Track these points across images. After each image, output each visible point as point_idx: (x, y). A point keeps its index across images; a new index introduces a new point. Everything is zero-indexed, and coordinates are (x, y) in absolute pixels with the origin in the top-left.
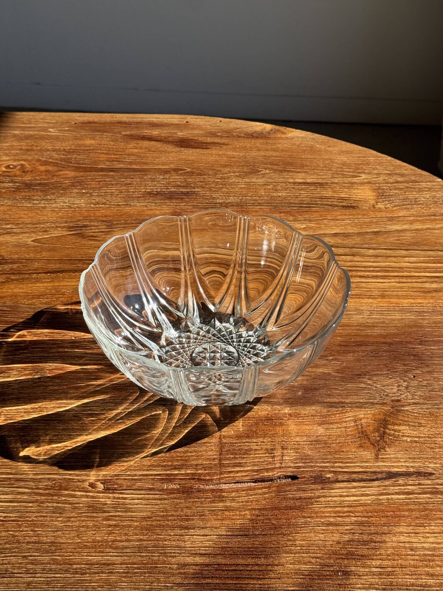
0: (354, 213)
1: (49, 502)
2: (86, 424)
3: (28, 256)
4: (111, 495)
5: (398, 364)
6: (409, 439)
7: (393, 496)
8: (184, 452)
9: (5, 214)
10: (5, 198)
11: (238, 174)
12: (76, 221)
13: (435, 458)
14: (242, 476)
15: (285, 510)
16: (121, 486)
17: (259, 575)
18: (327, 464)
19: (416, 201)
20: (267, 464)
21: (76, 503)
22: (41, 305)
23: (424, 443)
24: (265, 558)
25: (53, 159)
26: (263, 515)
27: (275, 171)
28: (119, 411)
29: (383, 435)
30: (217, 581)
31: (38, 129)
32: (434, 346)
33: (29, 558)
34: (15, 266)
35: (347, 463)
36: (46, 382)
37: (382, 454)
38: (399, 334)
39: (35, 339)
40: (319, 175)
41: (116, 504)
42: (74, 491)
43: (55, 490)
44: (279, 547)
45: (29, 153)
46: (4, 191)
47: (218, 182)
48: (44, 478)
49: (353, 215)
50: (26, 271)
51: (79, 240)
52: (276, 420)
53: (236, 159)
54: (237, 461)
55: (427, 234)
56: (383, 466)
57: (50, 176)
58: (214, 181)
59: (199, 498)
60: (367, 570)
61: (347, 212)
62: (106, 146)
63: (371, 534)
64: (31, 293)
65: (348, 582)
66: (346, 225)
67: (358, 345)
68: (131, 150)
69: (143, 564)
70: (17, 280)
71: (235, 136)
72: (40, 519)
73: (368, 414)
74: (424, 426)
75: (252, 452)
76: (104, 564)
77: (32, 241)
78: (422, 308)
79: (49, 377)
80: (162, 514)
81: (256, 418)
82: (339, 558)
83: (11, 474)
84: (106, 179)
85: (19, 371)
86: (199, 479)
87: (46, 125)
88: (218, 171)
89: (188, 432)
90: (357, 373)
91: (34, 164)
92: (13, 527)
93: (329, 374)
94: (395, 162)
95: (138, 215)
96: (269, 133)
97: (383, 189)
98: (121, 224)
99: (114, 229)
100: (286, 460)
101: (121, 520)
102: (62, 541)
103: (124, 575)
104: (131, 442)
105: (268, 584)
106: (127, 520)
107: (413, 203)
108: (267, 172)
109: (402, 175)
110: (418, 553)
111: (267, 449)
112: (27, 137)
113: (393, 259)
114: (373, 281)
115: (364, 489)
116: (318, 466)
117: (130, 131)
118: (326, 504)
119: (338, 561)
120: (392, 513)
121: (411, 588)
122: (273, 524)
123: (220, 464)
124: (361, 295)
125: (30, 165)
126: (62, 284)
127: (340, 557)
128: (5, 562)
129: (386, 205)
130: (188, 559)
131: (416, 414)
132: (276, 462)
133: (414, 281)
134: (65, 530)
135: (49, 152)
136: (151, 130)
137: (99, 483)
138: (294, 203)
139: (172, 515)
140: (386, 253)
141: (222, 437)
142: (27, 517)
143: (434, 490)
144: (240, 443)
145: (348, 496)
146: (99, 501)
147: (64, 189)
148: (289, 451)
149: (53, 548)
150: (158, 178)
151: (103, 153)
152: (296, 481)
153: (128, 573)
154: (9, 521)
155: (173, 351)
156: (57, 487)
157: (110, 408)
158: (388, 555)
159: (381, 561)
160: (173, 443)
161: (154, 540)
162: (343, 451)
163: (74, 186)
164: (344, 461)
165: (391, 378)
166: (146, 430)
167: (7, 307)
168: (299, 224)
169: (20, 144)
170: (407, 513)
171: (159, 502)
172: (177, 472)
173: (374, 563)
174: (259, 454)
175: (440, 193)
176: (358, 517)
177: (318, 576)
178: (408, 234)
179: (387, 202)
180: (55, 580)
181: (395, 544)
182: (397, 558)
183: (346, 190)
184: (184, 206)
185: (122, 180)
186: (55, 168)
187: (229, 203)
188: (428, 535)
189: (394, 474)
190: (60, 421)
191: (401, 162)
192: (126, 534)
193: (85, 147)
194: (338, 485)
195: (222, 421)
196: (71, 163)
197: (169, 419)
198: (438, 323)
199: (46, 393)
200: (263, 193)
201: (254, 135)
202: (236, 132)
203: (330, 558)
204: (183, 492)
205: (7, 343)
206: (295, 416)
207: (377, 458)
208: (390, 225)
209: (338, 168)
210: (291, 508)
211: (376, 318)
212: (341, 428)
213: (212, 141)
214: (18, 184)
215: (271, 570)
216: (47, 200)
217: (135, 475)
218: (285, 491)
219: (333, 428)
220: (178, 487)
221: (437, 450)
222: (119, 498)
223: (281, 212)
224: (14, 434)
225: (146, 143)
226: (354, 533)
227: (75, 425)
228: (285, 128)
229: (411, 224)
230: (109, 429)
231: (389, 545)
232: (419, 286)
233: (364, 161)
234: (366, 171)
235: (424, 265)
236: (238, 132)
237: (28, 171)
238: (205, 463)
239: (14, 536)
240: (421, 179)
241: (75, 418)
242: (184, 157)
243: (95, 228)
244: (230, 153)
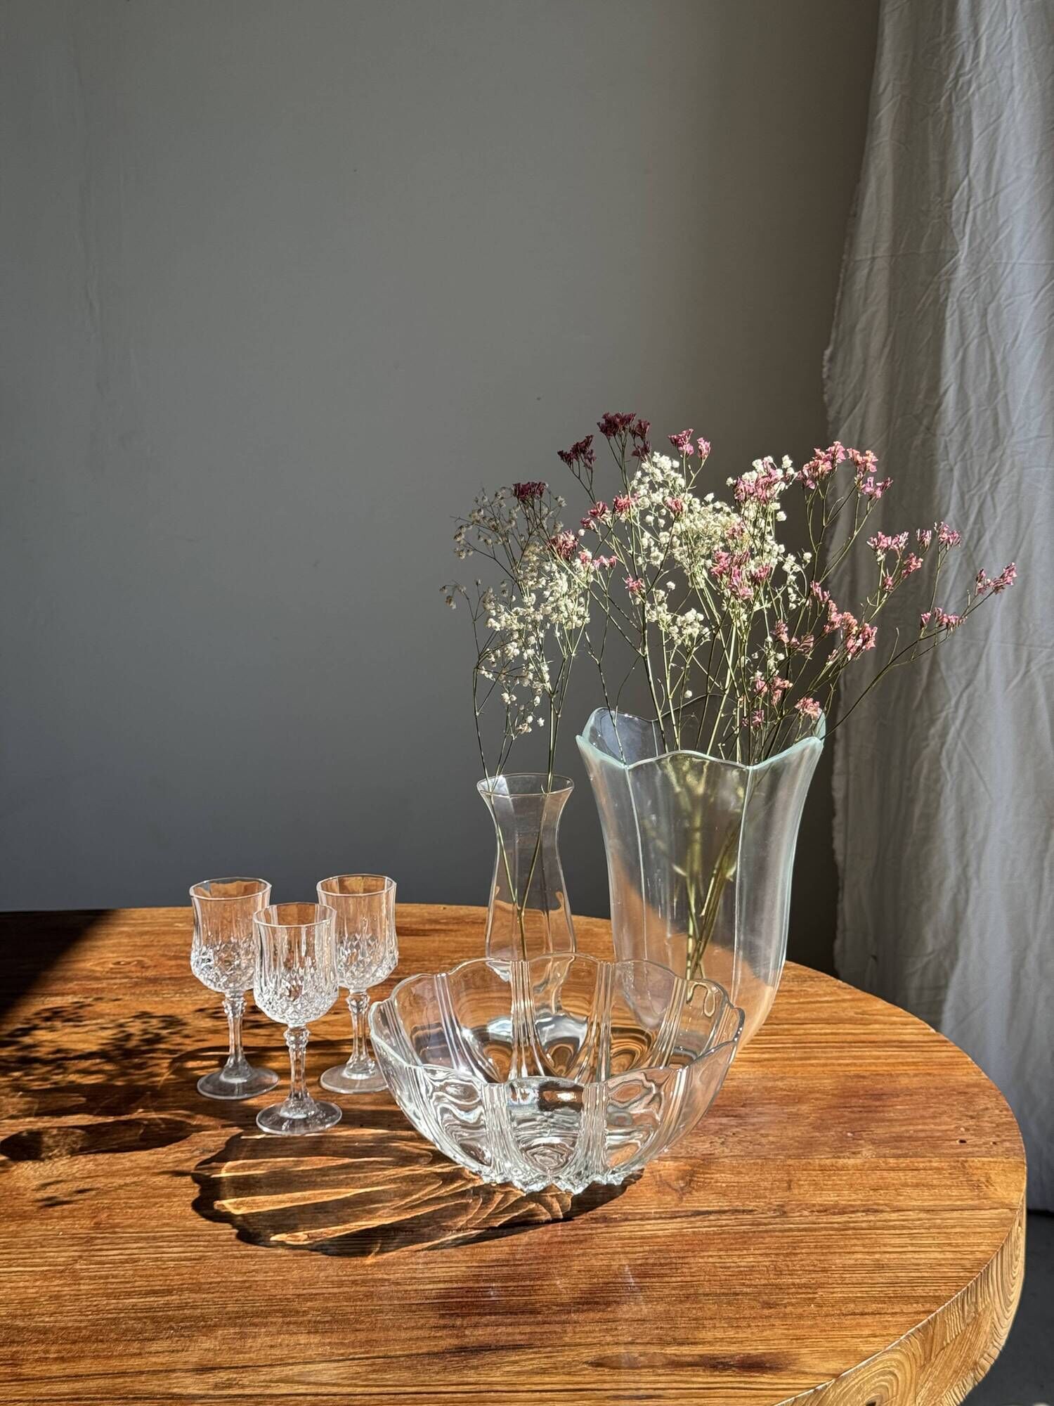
6: (724, 1184)
7: (701, 1229)
13: (757, 1198)
17: (524, 1293)
23: (745, 1187)
24: (533, 1281)
29: (689, 1183)
31: (158, 924)
37: (688, 1197)
44: (549, 1273)
45: (148, 949)
46: (116, 986)
53: (471, 946)
56: (687, 1206)
63: (671, 1258)
71: (467, 923)
74: (745, 1174)
78: (749, 1075)
87: (170, 920)
105: (536, 1300)
110: (731, 1270)
112: (142, 934)
115: (661, 1225)
118: (611, 1238)
120: (699, 1242)
125: (151, 960)
130: (428, 1286)
131: (734, 1165)
135: (179, 947)
137: (301, 1233)
143: (756, 1222)
145: (640, 1231)
158: (693, 1273)
159: (682, 1278)
165: (702, 1136)
169: (132, 941)
170: (718, 1241)
173: (674, 1279)
176: (653, 1246)
177: (600, 1291)
181: (701, 1265)
182: (703, 1274)
189: (703, 1212)
194: (627, 1223)
198: (769, 1088)
202: (469, 919)
213: (433, 928)
214: (136, 980)
215: (539, 1289)
221: (762, 1192)
226: (648, 1259)
231: (694, 1265)
237: (149, 967)
244: (463, 939)
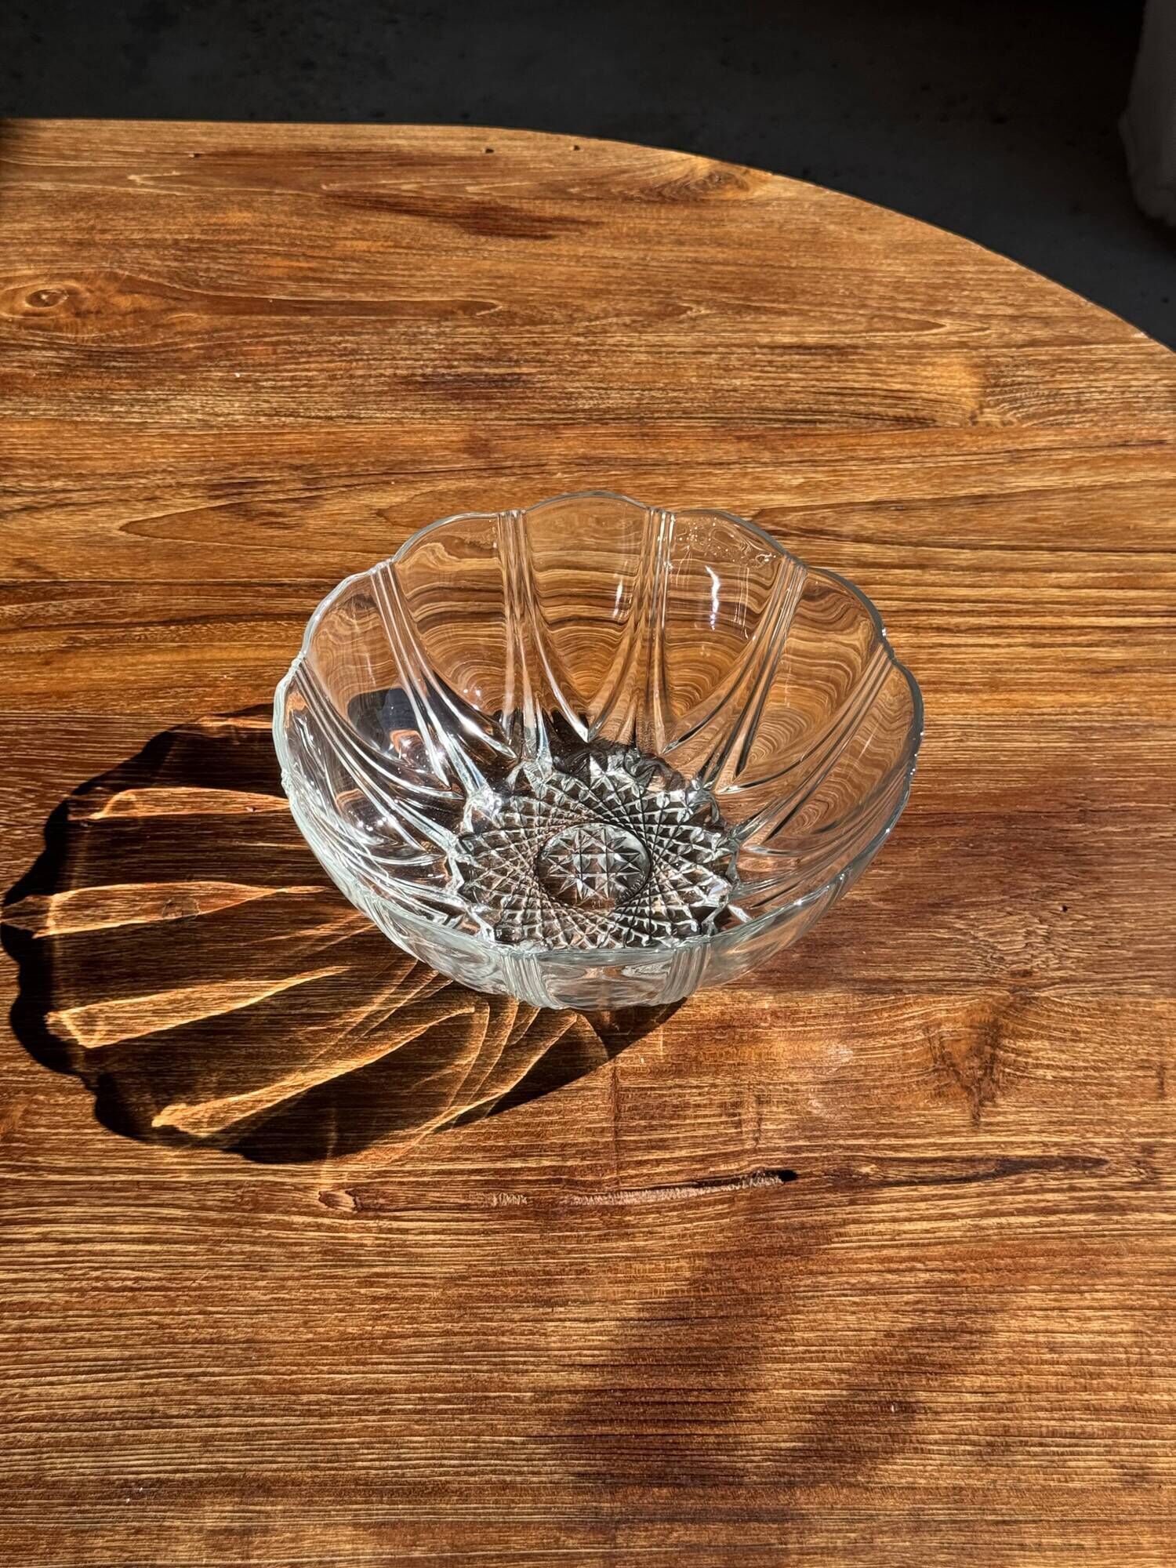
0: (925, 438)
1: (234, 1242)
2: (299, 1042)
3: (116, 574)
4: (371, 1223)
5: (1027, 876)
6: (1050, 1074)
7: (1012, 1220)
8: (533, 1115)
9: (46, 447)
10: (38, 396)
11: (627, 320)
12: (228, 469)
13: (1109, 1123)
14: (669, 1173)
15: (769, 1256)
16: (394, 1199)
17: (715, 1415)
18: (862, 1142)
19: (1079, 402)
20: (724, 1143)
21: (296, 1244)
22: (161, 717)
23: (1086, 1084)
24: (728, 1372)
25: (151, 274)
26: (719, 1269)
27: (723, 308)
28: (374, 1008)
29: (989, 1067)
30: (623, 1430)
31: (99, 175)
32: (1114, 824)
33: (201, 1378)
34: (87, 603)
35: (907, 1137)
36: (195, 931)
37: (988, 1116)
38: (1031, 793)
39: (158, 812)
40: (834, 322)
41: (384, 1245)
42: (287, 1213)
43: (244, 1211)
44: (756, 1348)
45: (85, 254)
46: (33, 374)
47: (578, 344)
48: (216, 1183)
49: (921, 445)
50: (115, 617)
51: (239, 524)
52: (742, 1027)
53: (620, 272)
54: (655, 1136)
55: (1107, 501)
56: (988, 1143)
57: (147, 328)
58: (567, 343)
59: (572, 1230)
60: (952, 1399)
61: (906, 436)
62: (282, 230)
63: (959, 1313)
64: (135, 682)
65: (910, 1430)
66: (903, 476)
67: (933, 825)
68: (348, 243)
69: (456, 1390)
70: (97, 643)
71: (615, 198)
72: (216, 1283)
73: (956, 1010)
74: (1086, 1040)
75: (690, 1112)
76: (369, 1392)
77: (121, 529)
78: (1088, 717)
79: (201, 918)
80: (491, 1269)
81: (696, 1022)
82: (891, 1372)
83: (138, 1171)
84: (292, 338)
85: (129, 901)
86: (571, 1183)
87: (120, 162)
88: (578, 309)
89: (540, 1061)
90: (930, 901)
91: (100, 289)
92: (157, 1304)
93: (864, 905)
94: (1030, 280)
95: (381, 447)
96: (703, 185)
97: (998, 365)
98: (340, 477)
99: (324, 492)
100: (767, 1131)
101: (399, 1286)
102: (271, 1337)
103: (417, 1417)
104: (408, 1087)
105: (736, 1435)
106: (412, 1286)
107: (1072, 407)
108: (703, 312)
109: (1046, 321)
110: (1066, 1357)
111: (722, 1105)
112: (76, 203)
113: (1021, 577)
114: (971, 641)
115: (945, 1202)
116: (841, 1146)
117: (342, 180)
118: (860, 1241)
119: (889, 1379)
120: (1009, 1261)
121: (1049, 1440)
122: (743, 1291)
123: (617, 1143)
124: (941, 683)
125: (91, 291)
126: (208, 656)
127: (894, 1368)
128: (147, 1389)
129: (1005, 413)
130: (554, 1376)
131: (1066, 1010)
132: (744, 1137)
133: (1070, 639)
134: (276, 1311)
135: (137, 251)
136: (397, 177)
137: (341, 1193)
138: (773, 411)
139: (514, 1271)
140: (1003, 560)
141: (618, 1074)
142: (188, 1279)
143: (1105, 1202)
144: (660, 1089)
145: (910, 1220)
146: (345, 1238)
147: (186, 368)
148: (774, 1109)
149: (254, 1356)
150: (425, 333)
151: (277, 254)
152: (792, 1185)
153: (424, 1411)
154: (147, 1289)
155: (494, 847)
156: (247, 1203)
157: (352, 998)
158: (1000, 1363)
159: (983, 1378)
160: (506, 1089)
161: (477, 1333)
162: (898, 1108)
163: (211, 359)
164: (902, 1131)
165: (1010, 914)
166: (441, 1056)
167: (80, 721)
168: (786, 472)
169: (58, 225)
170: (1042, 1261)
171: (481, 1239)
172: (518, 1165)
173: (968, 1382)
174: (705, 1116)
175: (1139, 375)
176: (932, 1270)
177: (844, 1414)
178: (1057, 502)
179: (1006, 406)
180: (263, 1432)
181: (1015, 1337)
182: (1018, 1369)
183: (903, 368)
184: (496, 419)
185: (333, 339)
186: (157, 300)
187: (608, 410)
188: (1089, 1313)
189: (1015, 1163)
190: (239, 1035)
191: (1044, 279)
192: (413, 1320)
193: (229, 232)
194: (887, 1193)
195: (615, 1030)
196: (198, 286)
197: (494, 1028)
198: (1125, 761)
199: (199, 959)
200: (694, 380)
201: (666, 192)
202: (618, 184)
203: (869, 1372)
204: (537, 1215)
205: (89, 822)
206: (787, 1018)
207: (975, 1124)
208: (1012, 475)
209: (883, 298)
210: (782, 1251)
211: (975, 749)
212: (893, 1046)
213: (557, 212)
214: (67, 354)
215: (740, 1403)
216: (145, 402)
217: (424, 1173)
218: (767, 1210)
219: (874, 1048)
220: (524, 1201)
221: (1114, 1101)
222: (390, 1231)
223: (740, 439)
224: (136, 1070)
225: (386, 222)
226: (924, 1311)
227: (274, 1045)
228: (744, 168)
229: (1066, 470)
230: (353, 1056)
231: (1002, 1338)
232: (1083, 655)
233: (949, 277)
234: (955, 309)
235: (1094, 593)
236: (624, 183)
237: (89, 312)
238: (581, 1140)
239: (161, 1326)
240: (1094, 333)
241: (275, 1028)
242: (487, 265)
243: (275, 488)
244: (605, 251)
